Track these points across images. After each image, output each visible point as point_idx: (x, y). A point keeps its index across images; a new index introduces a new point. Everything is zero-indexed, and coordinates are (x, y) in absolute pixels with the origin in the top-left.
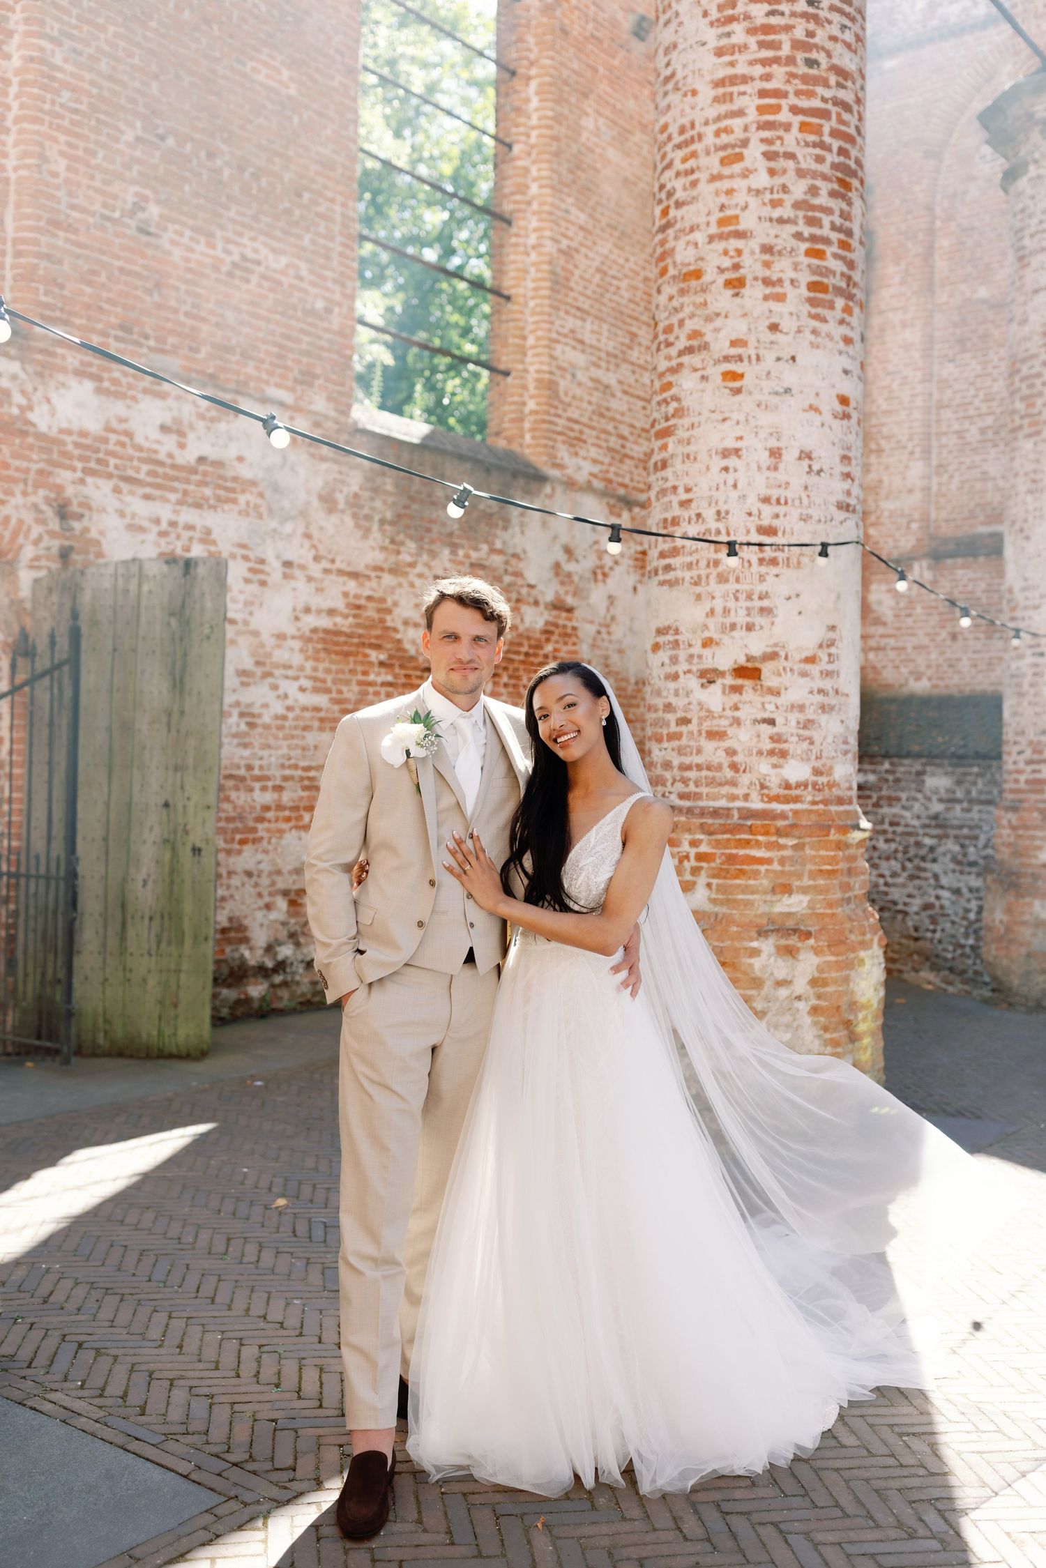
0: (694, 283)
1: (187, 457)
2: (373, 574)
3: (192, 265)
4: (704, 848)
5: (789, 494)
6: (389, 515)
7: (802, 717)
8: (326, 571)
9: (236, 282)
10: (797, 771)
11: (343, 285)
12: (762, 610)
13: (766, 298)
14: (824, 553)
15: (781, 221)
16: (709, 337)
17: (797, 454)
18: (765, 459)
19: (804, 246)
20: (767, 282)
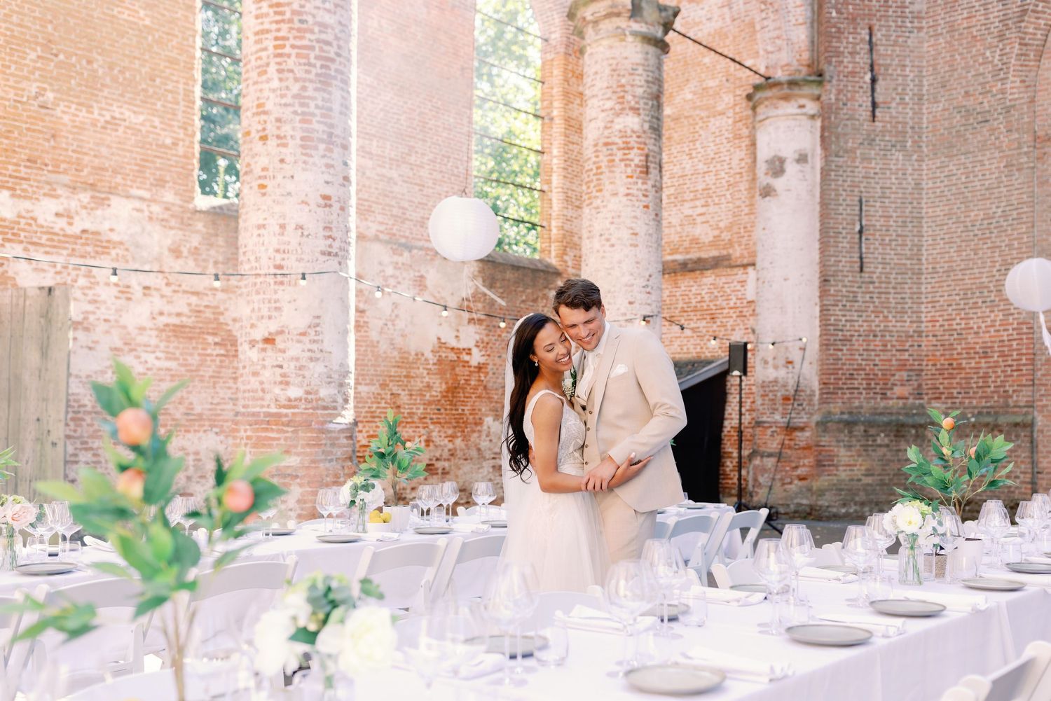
0: (249, 138)
1: (76, 229)
2: (209, 293)
4: (249, 433)
5: (290, 248)
7: (298, 364)
8: (175, 291)
9: (108, 131)
10: (295, 392)
11: (186, 129)
12: (276, 308)
13: (278, 145)
14: (303, 278)
15: (286, 105)
17: (294, 226)
18: (277, 229)
19: (298, 118)
20: (278, 137)
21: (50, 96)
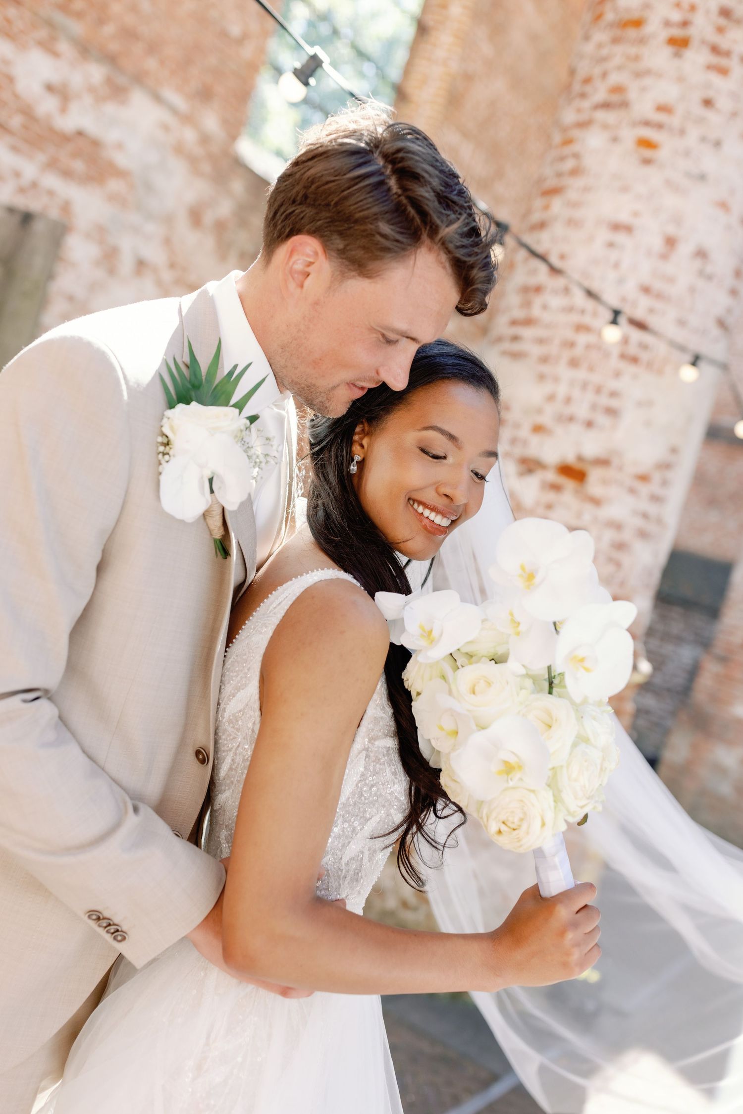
0: (632, 33)
5: (672, 291)
12: (608, 409)
13: (709, 67)
14: (694, 364)
16: (632, 95)
17: (692, 250)
20: (715, 50)
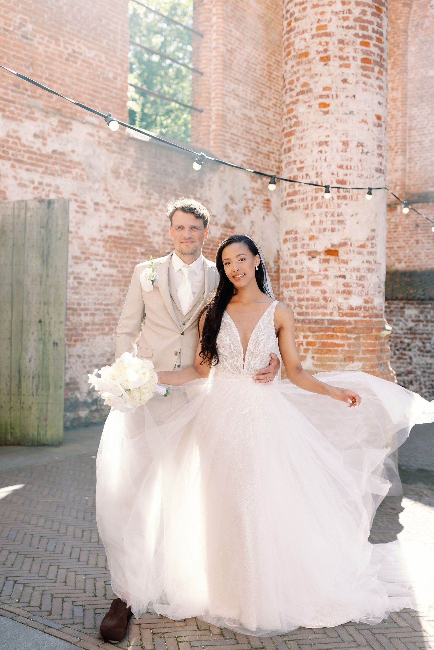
0: (304, 59)
1: (47, 150)
2: (138, 209)
3: (49, 54)
4: (310, 339)
5: (352, 164)
6: (145, 180)
7: (359, 275)
8: (115, 208)
9: (70, 63)
10: (356, 301)
12: (339, 222)
13: (341, 66)
14: (370, 193)
15: (348, 28)
16: (312, 86)
17: (356, 144)
18: (340, 146)
19: (359, 40)
20: (341, 58)
21: (30, 27)
